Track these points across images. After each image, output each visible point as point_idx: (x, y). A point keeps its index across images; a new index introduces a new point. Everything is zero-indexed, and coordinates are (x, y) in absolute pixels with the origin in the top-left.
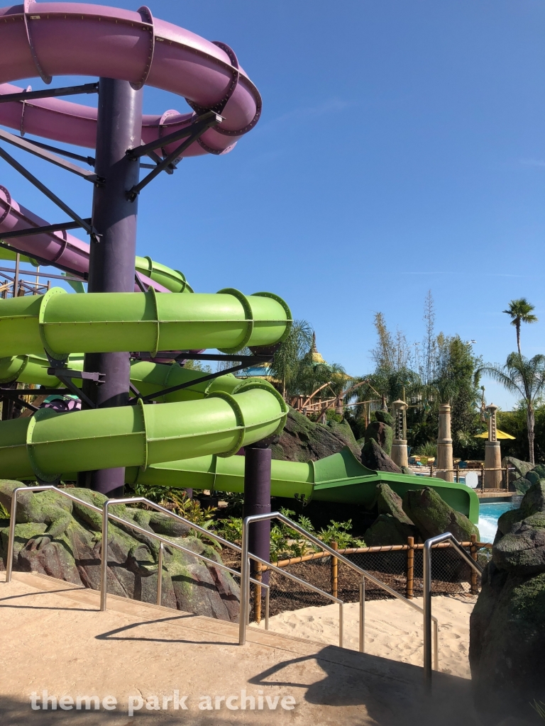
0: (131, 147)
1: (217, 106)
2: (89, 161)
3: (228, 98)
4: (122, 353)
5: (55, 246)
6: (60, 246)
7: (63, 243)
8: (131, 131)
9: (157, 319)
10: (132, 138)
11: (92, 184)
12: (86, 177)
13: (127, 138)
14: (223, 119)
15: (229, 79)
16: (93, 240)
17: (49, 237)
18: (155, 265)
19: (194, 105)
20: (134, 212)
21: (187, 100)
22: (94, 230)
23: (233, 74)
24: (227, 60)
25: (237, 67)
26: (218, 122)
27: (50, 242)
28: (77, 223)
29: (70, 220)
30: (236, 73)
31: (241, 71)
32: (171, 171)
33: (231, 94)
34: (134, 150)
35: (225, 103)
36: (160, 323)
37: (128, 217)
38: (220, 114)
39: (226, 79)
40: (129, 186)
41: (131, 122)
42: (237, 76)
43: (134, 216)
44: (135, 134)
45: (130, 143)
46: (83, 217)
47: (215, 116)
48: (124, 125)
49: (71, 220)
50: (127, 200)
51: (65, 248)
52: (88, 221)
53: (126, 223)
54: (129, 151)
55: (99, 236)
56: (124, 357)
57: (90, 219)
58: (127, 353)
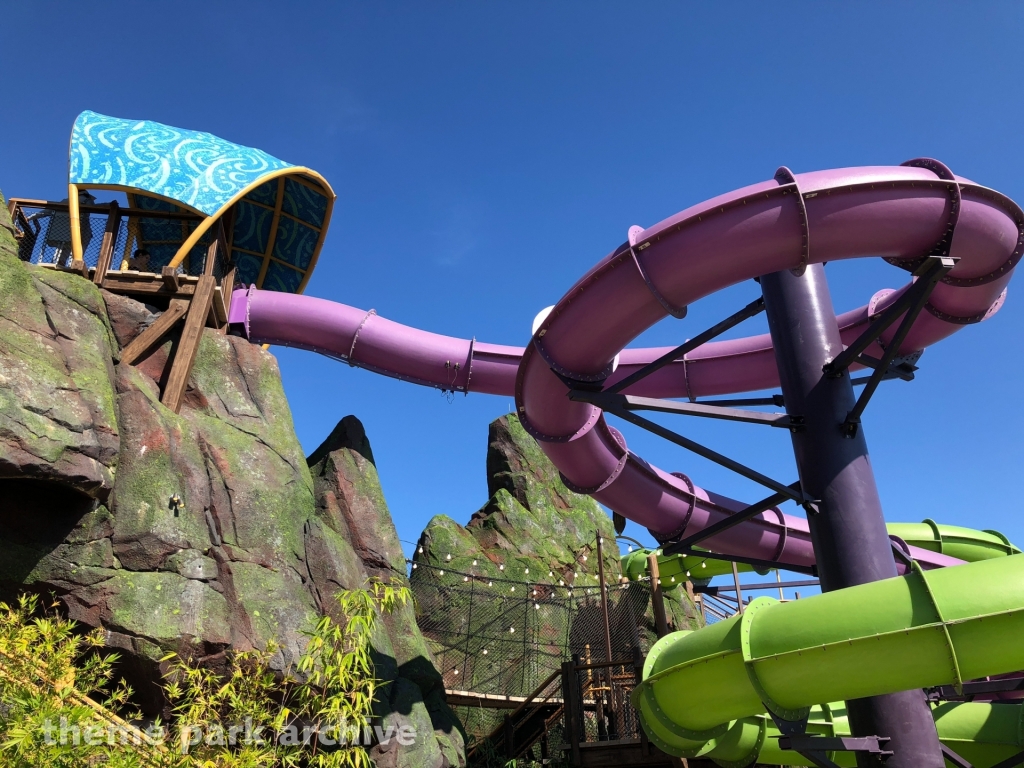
0: (829, 360)
1: (938, 247)
2: (776, 401)
3: (952, 228)
4: (910, 692)
5: (770, 537)
6: (777, 536)
7: (780, 530)
8: (823, 338)
9: (939, 620)
10: (827, 348)
11: (787, 431)
12: (774, 424)
13: (820, 350)
14: (955, 261)
15: (943, 200)
16: (810, 512)
17: (758, 527)
18: (945, 530)
19: (902, 263)
20: (862, 450)
21: (886, 259)
22: (806, 496)
23: (949, 191)
24: (929, 176)
25: (953, 179)
26: (948, 268)
27: (761, 534)
28: (782, 494)
29: (770, 492)
30: (953, 186)
31: (958, 180)
32: (910, 375)
33: (956, 219)
34: (833, 362)
35: (949, 237)
36: (949, 626)
37: (854, 462)
38: (947, 255)
39: (939, 202)
40: (842, 416)
41: (820, 326)
42: (956, 190)
43: (862, 457)
44: (830, 340)
45: (827, 354)
46: (787, 483)
47: (939, 260)
48: (812, 334)
49: (772, 492)
50: (845, 437)
51: (786, 537)
52: (795, 486)
53: (853, 470)
54: (827, 367)
55: (816, 503)
56: (913, 698)
57: (798, 482)
58: (918, 691)
